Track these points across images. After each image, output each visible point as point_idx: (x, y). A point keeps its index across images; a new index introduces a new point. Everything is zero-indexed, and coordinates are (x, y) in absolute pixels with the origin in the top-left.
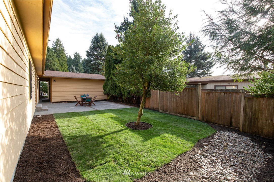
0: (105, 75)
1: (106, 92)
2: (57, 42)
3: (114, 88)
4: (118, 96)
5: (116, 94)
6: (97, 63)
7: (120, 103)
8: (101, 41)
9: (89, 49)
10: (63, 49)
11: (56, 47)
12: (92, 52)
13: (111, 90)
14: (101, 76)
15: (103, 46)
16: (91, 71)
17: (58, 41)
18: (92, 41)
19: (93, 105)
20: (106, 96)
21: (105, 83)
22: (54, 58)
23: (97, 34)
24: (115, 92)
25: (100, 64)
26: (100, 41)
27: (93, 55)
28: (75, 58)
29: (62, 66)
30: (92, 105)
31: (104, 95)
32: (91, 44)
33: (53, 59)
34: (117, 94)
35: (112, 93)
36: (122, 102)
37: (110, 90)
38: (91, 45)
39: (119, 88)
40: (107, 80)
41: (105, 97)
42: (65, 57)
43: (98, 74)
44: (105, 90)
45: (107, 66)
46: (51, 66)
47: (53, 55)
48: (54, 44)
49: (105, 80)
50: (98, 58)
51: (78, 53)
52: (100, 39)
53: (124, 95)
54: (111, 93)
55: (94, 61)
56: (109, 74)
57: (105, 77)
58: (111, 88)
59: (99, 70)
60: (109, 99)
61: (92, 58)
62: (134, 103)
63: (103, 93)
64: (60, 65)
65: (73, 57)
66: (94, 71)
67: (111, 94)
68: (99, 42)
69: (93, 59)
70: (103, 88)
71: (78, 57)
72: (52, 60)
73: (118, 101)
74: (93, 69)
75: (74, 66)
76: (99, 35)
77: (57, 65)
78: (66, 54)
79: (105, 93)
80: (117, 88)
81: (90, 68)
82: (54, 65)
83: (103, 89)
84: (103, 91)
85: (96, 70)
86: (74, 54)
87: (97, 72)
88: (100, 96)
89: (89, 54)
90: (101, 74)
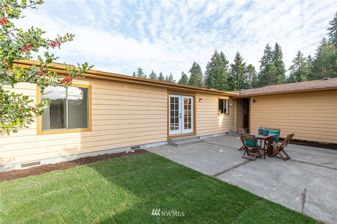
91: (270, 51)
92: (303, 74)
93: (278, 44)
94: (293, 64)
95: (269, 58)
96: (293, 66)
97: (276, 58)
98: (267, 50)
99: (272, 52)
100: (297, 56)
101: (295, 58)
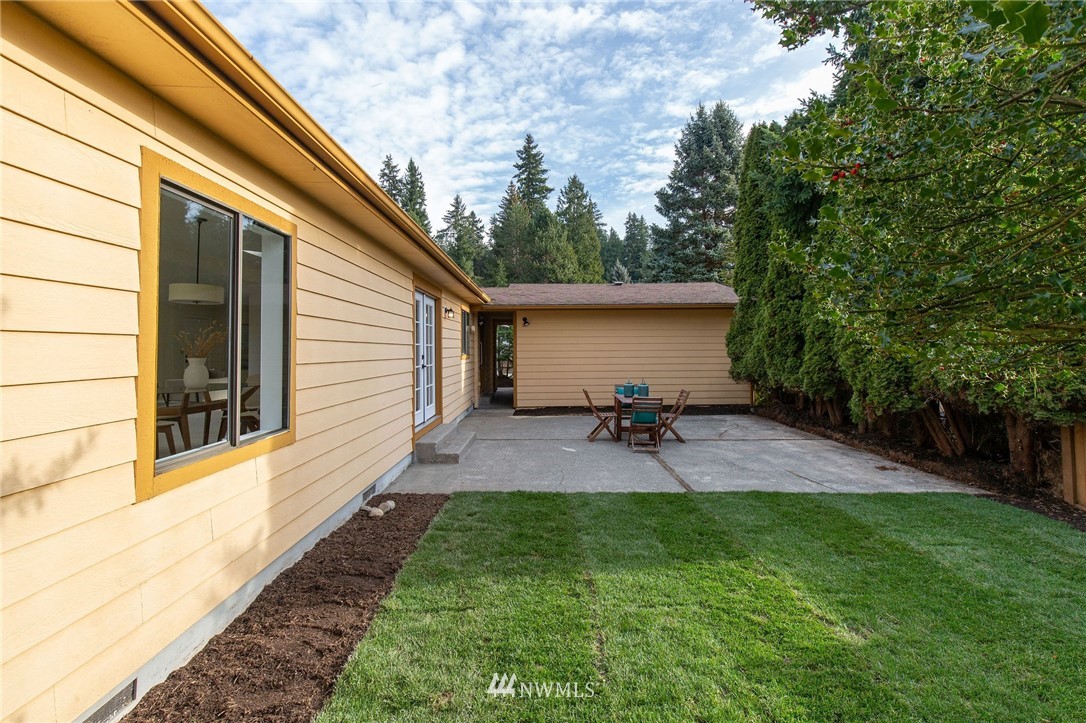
0: (738, 283)
1: (741, 369)
2: (571, 190)
3: (791, 348)
4: (816, 393)
5: (802, 379)
6: (702, 233)
7: (829, 438)
8: (720, 135)
9: (669, 181)
10: (589, 212)
11: (569, 206)
12: (683, 192)
13: (772, 357)
14: (716, 289)
15: (728, 158)
16: (677, 271)
17: (575, 185)
18: (679, 145)
19: (674, 437)
20: (745, 386)
21: (737, 322)
22: (563, 243)
23: (701, 114)
24: (794, 369)
25: (717, 237)
26: (715, 137)
27: (687, 202)
28: (630, 237)
29: (586, 267)
30: (669, 440)
31: (731, 381)
32: (676, 158)
33: (558, 249)
34: (811, 384)
35: (774, 375)
36: (847, 433)
37: (762, 359)
38: (677, 162)
39: (820, 346)
40: (748, 305)
41: (741, 394)
42: (595, 235)
43: (709, 280)
44: (736, 358)
45: (743, 232)
46: (554, 272)
47: (561, 236)
48: (562, 198)
49: (736, 304)
50: (705, 215)
51: (639, 217)
52: (715, 127)
53: (864, 394)
54: (770, 373)
55: (690, 228)
56: (756, 272)
57: (736, 291)
58: (771, 347)
59: (711, 264)
60: (760, 405)
61: (682, 215)
62: (949, 453)
63: (727, 374)
64: (580, 266)
65: (622, 235)
66: (691, 270)
67: (772, 383)
68: (709, 143)
69: (683, 220)
70: (728, 345)
71: (641, 229)
72: (555, 251)
73: (814, 424)
74: (687, 261)
75: (625, 264)
76: (709, 113)
77: (572, 266)
78: (604, 228)
79: (738, 374)
80: (806, 347)
81: (672, 258)
82: (563, 266)
83: (729, 355)
84: (727, 363)
85: (700, 268)
86: (628, 222)
87: (704, 275)
88: (714, 388)
89: (667, 203)
90: (720, 281)
91: (395, 177)
92: (465, 253)
93: (416, 165)
94: (445, 226)
95: (395, 195)
96: (445, 230)
97: (411, 201)
98: (387, 171)
99: (400, 181)
100: (453, 209)
101: (450, 213)
